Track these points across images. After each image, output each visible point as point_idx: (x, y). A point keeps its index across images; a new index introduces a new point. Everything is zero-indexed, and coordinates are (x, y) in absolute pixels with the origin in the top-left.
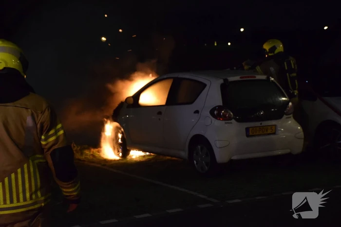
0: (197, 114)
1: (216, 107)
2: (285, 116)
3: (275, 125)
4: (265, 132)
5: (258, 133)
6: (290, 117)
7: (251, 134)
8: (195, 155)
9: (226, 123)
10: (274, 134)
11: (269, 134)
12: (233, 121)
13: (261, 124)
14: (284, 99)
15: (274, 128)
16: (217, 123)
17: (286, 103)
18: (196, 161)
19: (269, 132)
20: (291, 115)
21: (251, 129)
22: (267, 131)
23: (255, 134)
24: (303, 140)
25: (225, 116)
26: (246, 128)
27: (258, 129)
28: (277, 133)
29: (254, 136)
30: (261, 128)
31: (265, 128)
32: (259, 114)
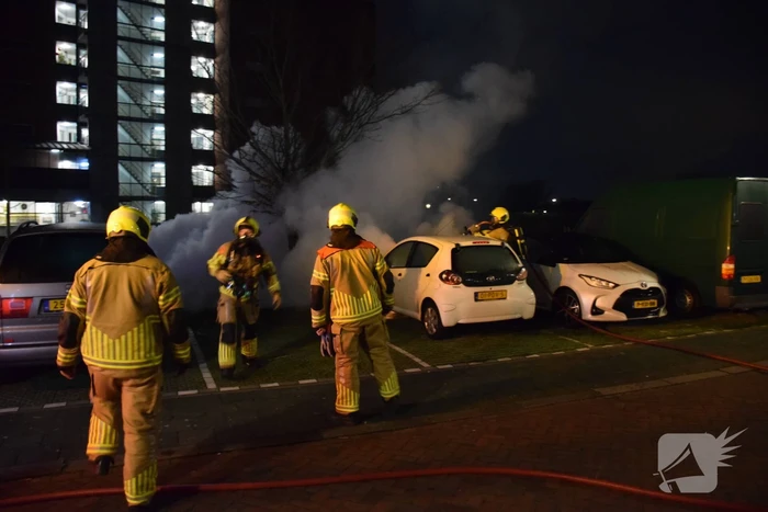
0: (429, 277)
1: (445, 271)
2: (517, 282)
3: (506, 291)
4: (496, 297)
5: (487, 298)
7: (480, 298)
9: (455, 287)
10: (505, 299)
11: (500, 299)
12: (461, 285)
13: (491, 289)
15: (504, 293)
16: (445, 287)
19: (499, 296)
20: (524, 281)
21: (480, 294)
25: (453, 280)
26: (475, 293)
27: (487, 293)
28: (508, 298)
29: (483, 300)
30: (491, 292)
31: (495, 293)
32: (489, 279)
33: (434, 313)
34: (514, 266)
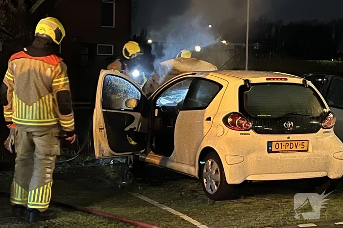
0: (209, 121)
1: (231, 113)
2: (322, 130)
3: (308, 141)
4: (294, 149)
5: (284, 149)
6: (330, 132)
7: (274, 149)
10: (306, 151)
11: (299, 151)
12: (251, 131)
13: (289, 138)
15: (306, 144)
19: (299, 148)
20: (332, 130)
21: (274, 144)
22: (296, 147)
23: (279, 149)
25: (240, 125)
26: (268, 142)
27: (284, 143)
28: (310, 150)
29: (278, 152)
30: (289, 143)
31: (293, 142)
32: (286, 125)
33: (216, 166)
34: (319, 111)
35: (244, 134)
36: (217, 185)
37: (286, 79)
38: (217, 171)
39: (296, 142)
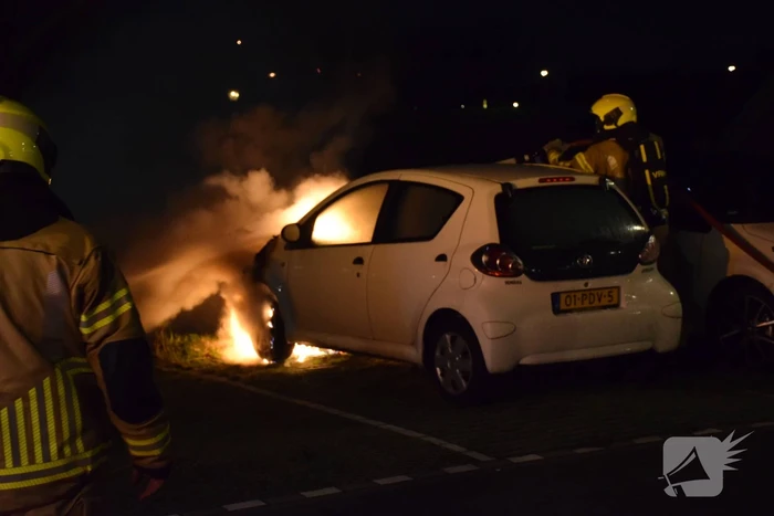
0: (442, 263)
1: (486, 246)
2: (639, 267)
3: (618, 288)
4: (596, 303)
5: (579, 305)
6: (652, 269)
7: (563, 306)
8: (438, 354)
9: (507, 283)
10: (617, 306)
11: (605, 307)
12: (523, 277)
13: (586, 285)
14: (638, 228)
15: (614, 294)
16: (487, 282)
17: (643, 237)
18: (442, 370)
19: (605, 302)
20: (655, 265)
21: (563, 297)
22: (600, 300)
23: (572, 306)
24: (680, 320)
25: (504, 267)
26: (552, 294)
27: (579, 295)
28: (623, 305)
29: (570, 311)
30: (587, 293)
31: (595, 292)
32: (581, 262)
35: (512, 282)
36: (466, 379)
37: (573, 179)
38: (465, 354)
39: (600, 292)
